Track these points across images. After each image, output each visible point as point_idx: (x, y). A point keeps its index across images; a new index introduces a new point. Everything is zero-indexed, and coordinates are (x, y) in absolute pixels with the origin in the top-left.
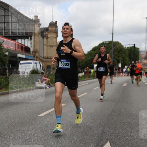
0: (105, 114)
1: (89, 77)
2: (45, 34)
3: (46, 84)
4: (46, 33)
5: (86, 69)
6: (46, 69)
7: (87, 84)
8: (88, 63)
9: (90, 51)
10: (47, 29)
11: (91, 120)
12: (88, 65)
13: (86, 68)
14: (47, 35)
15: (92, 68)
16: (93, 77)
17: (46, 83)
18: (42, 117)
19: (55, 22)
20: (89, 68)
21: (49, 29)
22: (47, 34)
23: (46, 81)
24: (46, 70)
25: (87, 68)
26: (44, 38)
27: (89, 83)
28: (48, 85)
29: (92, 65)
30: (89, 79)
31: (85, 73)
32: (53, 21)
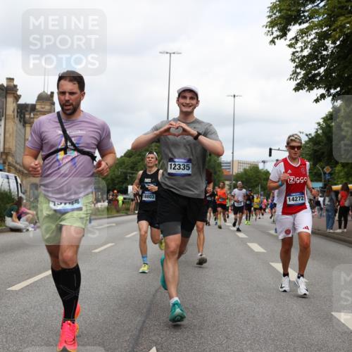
0: (148, 290)
1: (118, 211)
2: (27, 116)
3: (27, 223)
4: (30, 114)
5: (111, 193)
6: (28, 190)
7: (114, 225)
8: (116, 182)
9: (122, 157)
10: (33, 108)
11: (120, 302)
12: (117, 187)
14: (32, 120)
15: (125, 192)
16: (127, 211)
17: (27, 220)
18: (16, 292)
19: (49, 93)
20: (118, 192)
21: (38, 107)
22: (33, 118)
23: (28, 216)
24: (28, 193)
25: (115, 191)
26: (27, 125)
27: (118, 224)
29: (124, 186)
30: (119, 214)
31: (109, 203)
32: (46, 92)
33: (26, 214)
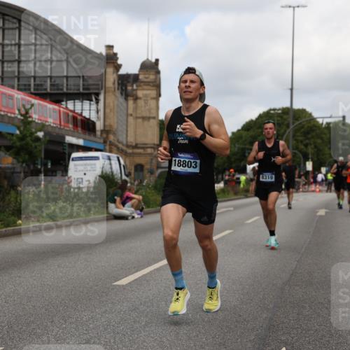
0: (275, 282)
1: (236, 194)
2: (129, 88)
3: (132, 209)
4: (133, 86)
5: (227, 173)
6: (133, 171)
7: (232, 209)
8: (233, 160)
9: (239, 131)
10: (135, 78)
11: (242, 296)
12: (234, 165)
13: (229, 170)
14: (134, 92)
15: (244, 171)
16: (246, 193)
17: (132, 206)
18: (123, 287)
19: (154, 61)
20: (235, 171)
21: (141, 77)
22: (136, 90)
23: (134, 201)
24: (133, 176)
25: (232, 170)
26: (129, 98)
27: (236, 208)
28: (139, 212)
29: (242, 164)
30: (236, 197)
31: (226, 183)
32: (150, 59)
33: (131, 199)
